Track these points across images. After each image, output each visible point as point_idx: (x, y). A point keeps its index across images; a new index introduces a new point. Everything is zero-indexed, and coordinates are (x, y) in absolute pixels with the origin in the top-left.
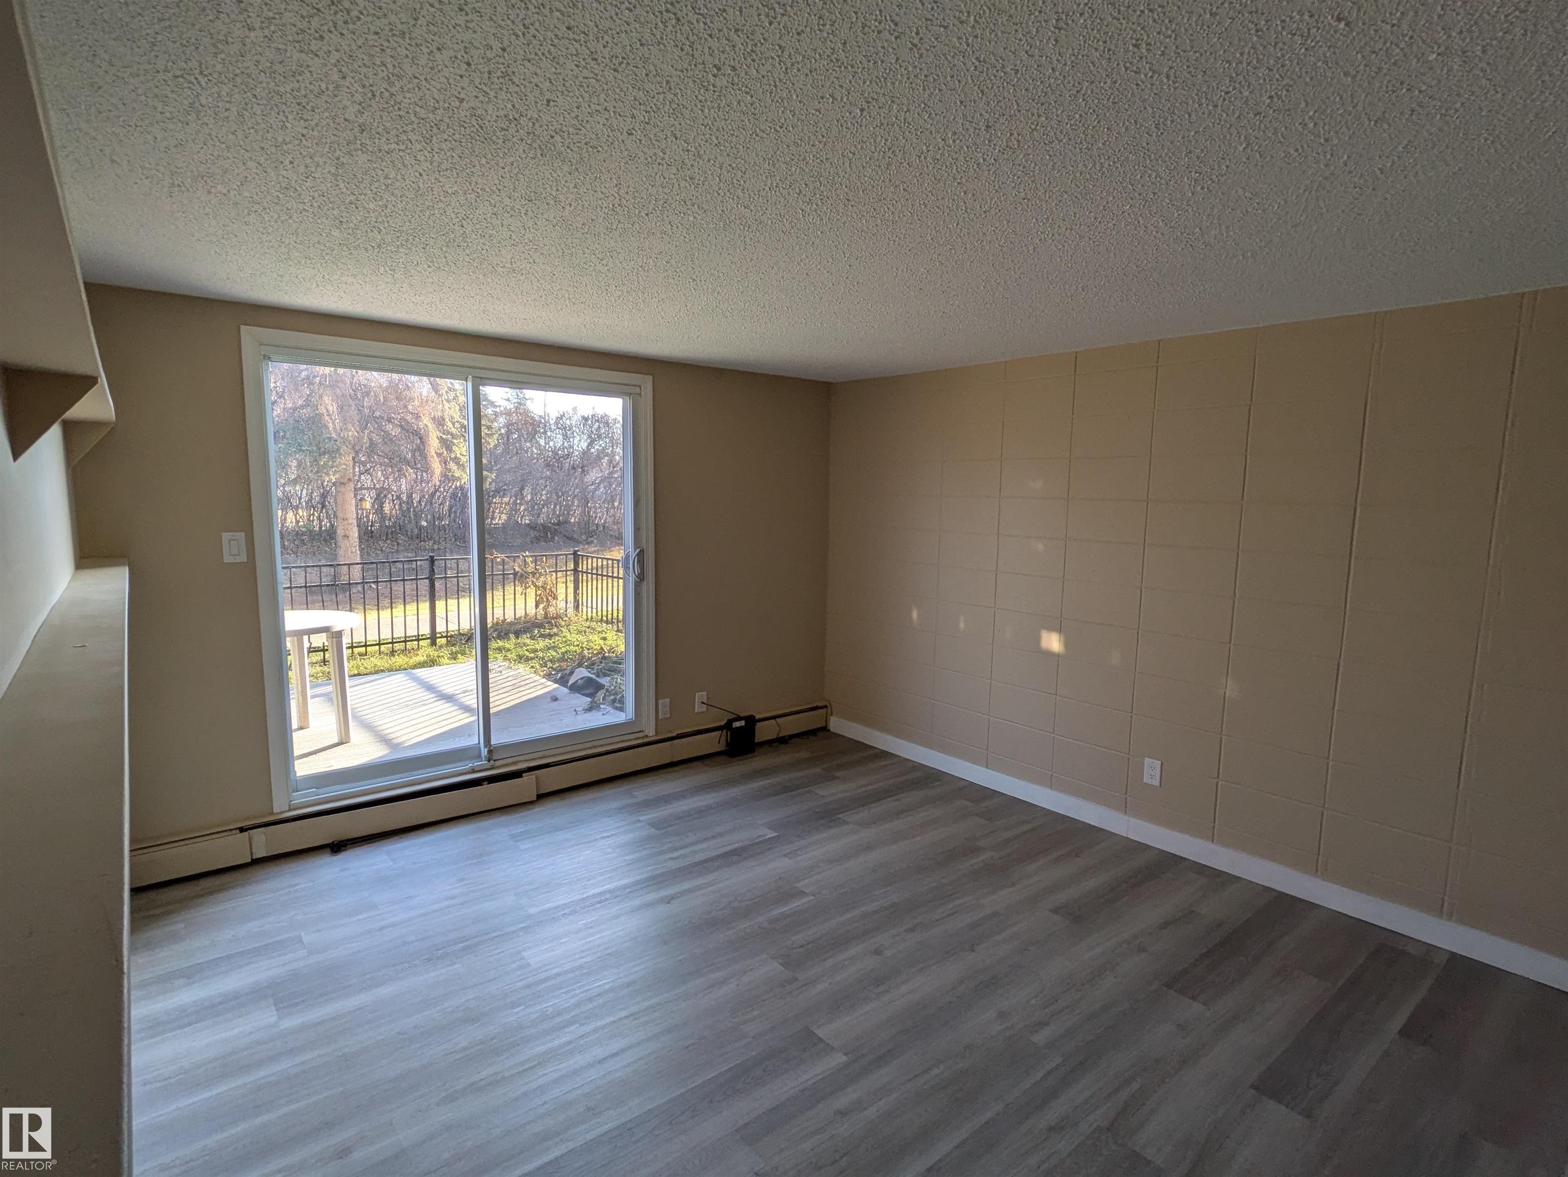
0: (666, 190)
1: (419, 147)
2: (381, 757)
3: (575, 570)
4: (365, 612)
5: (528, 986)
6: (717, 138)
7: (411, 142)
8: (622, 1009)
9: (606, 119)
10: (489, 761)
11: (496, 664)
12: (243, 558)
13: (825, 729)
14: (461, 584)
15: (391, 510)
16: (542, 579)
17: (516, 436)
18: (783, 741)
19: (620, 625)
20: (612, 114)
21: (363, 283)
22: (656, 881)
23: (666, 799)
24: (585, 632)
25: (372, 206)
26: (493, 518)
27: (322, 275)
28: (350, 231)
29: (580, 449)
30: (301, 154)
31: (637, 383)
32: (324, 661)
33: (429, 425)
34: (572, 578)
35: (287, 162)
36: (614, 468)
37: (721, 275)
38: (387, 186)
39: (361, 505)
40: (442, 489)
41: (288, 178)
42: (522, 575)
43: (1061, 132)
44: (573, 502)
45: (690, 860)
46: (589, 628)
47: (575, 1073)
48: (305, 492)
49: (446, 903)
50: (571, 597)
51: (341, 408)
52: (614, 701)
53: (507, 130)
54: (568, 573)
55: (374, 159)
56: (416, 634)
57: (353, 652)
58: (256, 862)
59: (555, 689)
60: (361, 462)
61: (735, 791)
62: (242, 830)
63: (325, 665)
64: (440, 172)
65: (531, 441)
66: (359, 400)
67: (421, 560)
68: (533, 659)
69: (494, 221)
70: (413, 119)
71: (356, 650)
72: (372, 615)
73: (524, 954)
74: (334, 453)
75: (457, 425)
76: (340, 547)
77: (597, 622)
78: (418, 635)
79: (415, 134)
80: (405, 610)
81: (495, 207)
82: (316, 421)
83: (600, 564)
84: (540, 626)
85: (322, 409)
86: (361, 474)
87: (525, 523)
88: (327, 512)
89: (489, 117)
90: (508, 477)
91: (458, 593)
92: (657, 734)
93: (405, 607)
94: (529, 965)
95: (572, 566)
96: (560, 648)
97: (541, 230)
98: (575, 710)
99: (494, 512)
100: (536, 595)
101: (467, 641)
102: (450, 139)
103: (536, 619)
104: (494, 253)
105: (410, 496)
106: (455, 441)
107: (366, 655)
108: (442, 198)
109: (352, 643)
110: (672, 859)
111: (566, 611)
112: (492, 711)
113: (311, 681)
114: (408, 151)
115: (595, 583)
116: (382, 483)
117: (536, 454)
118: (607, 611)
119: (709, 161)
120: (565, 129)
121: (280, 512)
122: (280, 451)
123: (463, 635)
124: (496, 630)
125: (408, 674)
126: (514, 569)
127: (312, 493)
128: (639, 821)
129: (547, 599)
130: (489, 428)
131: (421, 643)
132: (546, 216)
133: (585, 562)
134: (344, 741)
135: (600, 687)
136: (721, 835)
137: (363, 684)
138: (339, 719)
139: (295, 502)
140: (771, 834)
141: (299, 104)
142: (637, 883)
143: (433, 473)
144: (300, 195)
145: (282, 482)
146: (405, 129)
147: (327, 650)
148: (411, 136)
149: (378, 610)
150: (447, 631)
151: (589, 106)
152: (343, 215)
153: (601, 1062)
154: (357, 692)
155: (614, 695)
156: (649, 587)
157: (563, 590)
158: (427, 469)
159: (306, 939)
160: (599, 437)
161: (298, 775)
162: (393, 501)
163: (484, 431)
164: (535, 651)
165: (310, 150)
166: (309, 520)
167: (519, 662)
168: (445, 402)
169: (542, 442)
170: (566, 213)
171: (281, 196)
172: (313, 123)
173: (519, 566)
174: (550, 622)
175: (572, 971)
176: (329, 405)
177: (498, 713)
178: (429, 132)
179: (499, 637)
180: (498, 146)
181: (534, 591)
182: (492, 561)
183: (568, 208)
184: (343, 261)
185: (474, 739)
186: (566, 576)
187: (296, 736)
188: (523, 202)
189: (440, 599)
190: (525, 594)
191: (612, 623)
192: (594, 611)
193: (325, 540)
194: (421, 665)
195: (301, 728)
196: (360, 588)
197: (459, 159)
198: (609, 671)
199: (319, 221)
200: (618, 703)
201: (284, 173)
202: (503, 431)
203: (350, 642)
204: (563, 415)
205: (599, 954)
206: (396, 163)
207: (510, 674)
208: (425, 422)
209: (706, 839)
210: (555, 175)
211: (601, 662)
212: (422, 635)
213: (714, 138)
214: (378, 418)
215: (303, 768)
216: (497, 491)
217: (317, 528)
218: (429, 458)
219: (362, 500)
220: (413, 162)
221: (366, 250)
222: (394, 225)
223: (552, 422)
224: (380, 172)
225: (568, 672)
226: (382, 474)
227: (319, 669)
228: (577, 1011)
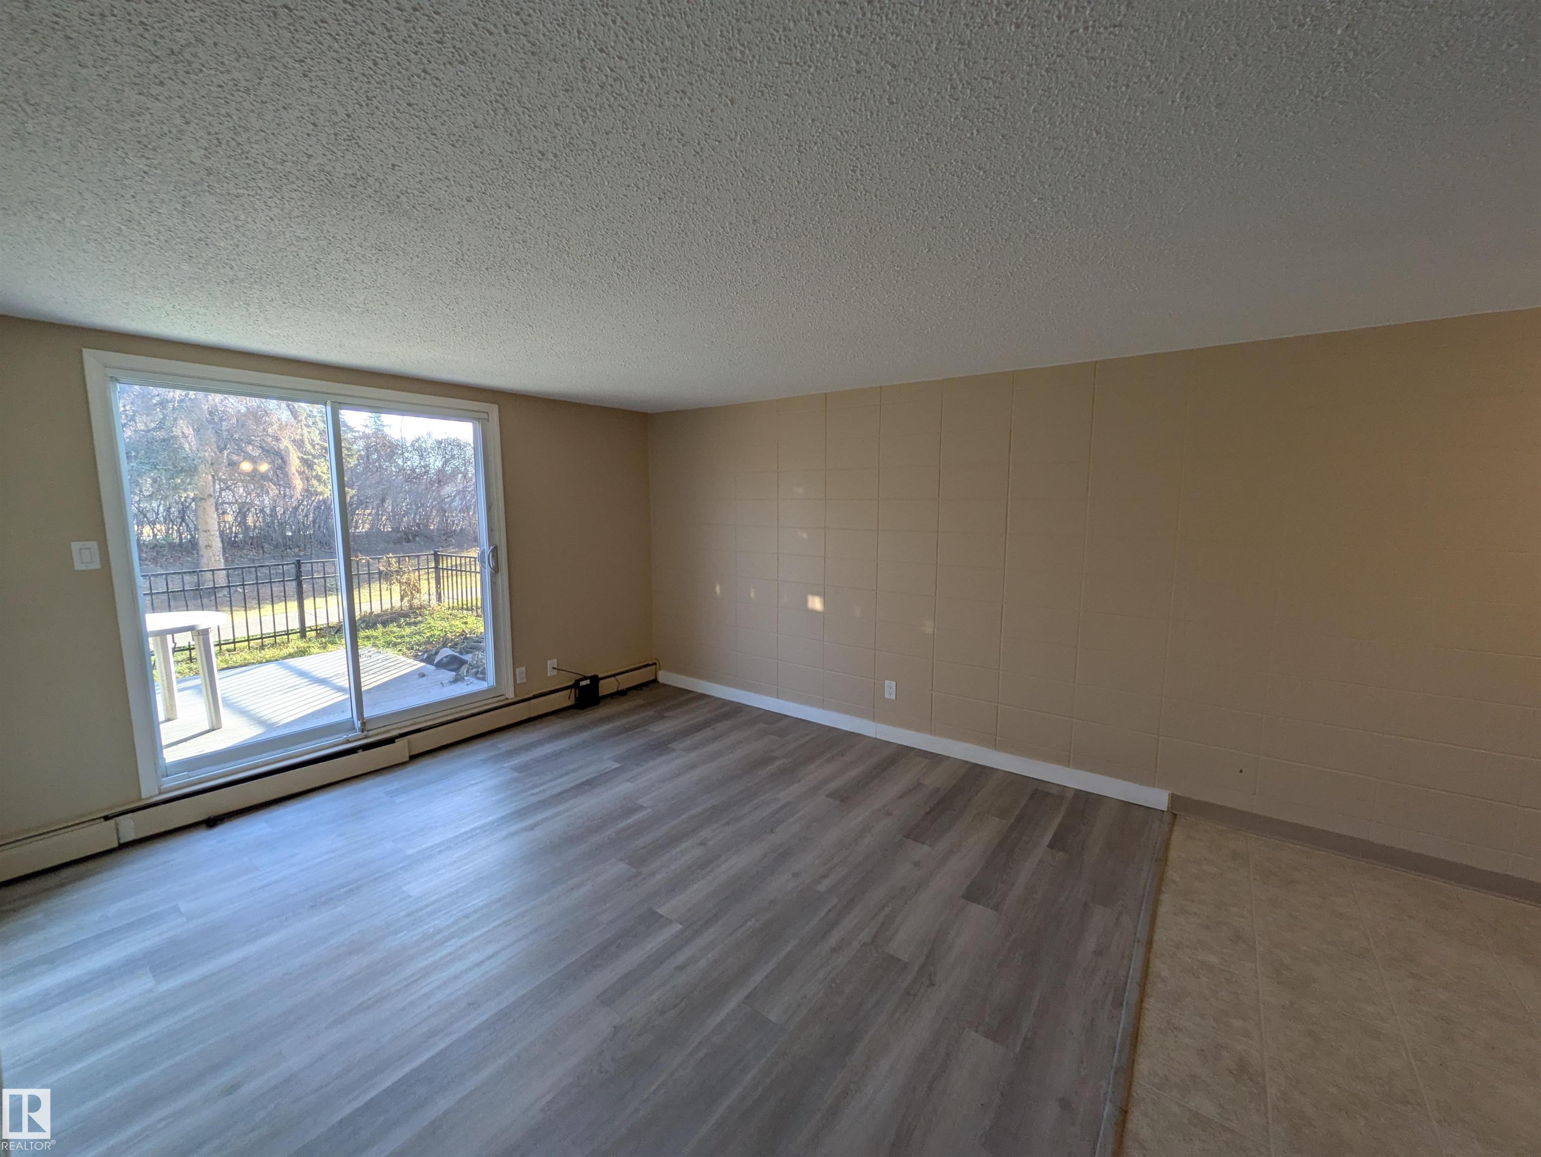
0: (502, 250)
1: (269, 194)
2: (254, 737)
3: (436, 568)
4: (232, 614)
5: (408, 915)
6: (544, 210)
7: (261, 189)
8: (495, 920)
9: (448, 186)
10: (363, 732)
11: (366, 650)
12: (97, 565)
13: (655, 681)
14: (328, 585)
15: (255, 522)
16: (406, 576)
17: (376, 457)
18: (621, 694)
19: (479, 611)
20: (453, 183)
21: (215, 314)
22: (520, 814)
23: (526, 748)
24: (448, 619)
25: (222, 244)
26: (356, 527)
27: (172, 305)
28: (200, 266)
29: (436, 468)
30: (143, 189)
31: (486, 411)
32: (191, 659)
33: (290, 447)
34: (434, 576)
35: (128, 196)
36: (467, 482)
37: (553, 322)
38: (237, 227)
39: (224, 518)
40: (306, 503)
41: (130, 211)
42: (386, 574)
43: (806, 229)
44: (431, 512)
45: (548, 794)
46: (451, 615)
47: (456, 977)
48: (161, 508)
49: (326, 857)
50: (433, 590)
51: (197, 431)
52: (477, 673)
53: (356, 187)
54: (430, 570)
55: (223, 201)
56: (286, 629)
57: (221, 649)
58: (124, 846)
59: (422, 667)
60: (220, 480)
61: (585, 736)
62: (107, 818)
63: (192, 662)
64: (290, 218)
65: (389, 461)
66: (217, 424)
67: (287, 564)
68: (401, 643)
69: (347, 266)
70: (262, 168)
71: (224, 647)
72: (239, 615)
73: (404, 889)
74: (192, 471)
75: (317, 447)
76: (202, 556)
77: (458, 609)
78: (288, 630)
79: (264, 182)
80: (273, 610)
81: (346, 253)
82: (169, 443)
83: (458, 562)
84: (406, 616)
85: (177, 432)
86: (221, 490)
87: (388, 532)
88: (187, 525)
89: (337, 174)
90: (370, 492)
91: (326, 592)
92: (516, 695)
93: (273, 607)
94: (409, 896)
95: (433, 565)
96: (425, 633)
97: (391, 277)
98: (442, 683)
99: (357, 522)
100: (401, 590)
101: (336, 633)
102: (300, 189)
103: (402, 610)
104: (347, 295)
105: (273, 509)
106: (316, 461)
107: (235, 650)
108: (294, 242)
109: (220, 641)
110: (533, 794)
111: (429, 602)
112: (363, 689)
113: (177, 678)
114: (258, 197)
115: (454, 578)
116: (244, 498)
117: (396, 472)
118: (467, 600)
119: (538, 228)
120: (409, 191)
121: (136, 527)
122: (132, 470)
123: (332, 627)
124: (363, 622)
125: (279, 664)
126: (379, 569)
127: (170, 508)
128: (504, 767)
129: (411, 593)
130: (349, 449)
131: (291, 637)
132: (395, 265)
133: (445, 562)
134: (216, 728)
135: (463, 662)
136: (574, 771)
137: (232, 675)
138: (210, 708)
139: (151, 516)
140: (617, 765)
141: (139, 142)
142: (503, 818)
143: (295, 488)
144: (144, 228)
145: (137, 498)
146: (253, 177)
147: (194, 649)
148: (261, 183)
149: (246, 610)
150: (316, 626)
151: (431, 173)
152: (192, 250)
153: (479, 964)
154: (225, 684)
155: (475, 668)
156: (503, 579)
157: (426, 587)
158: (289, 485)
159: (183, 906)
160: (453, 457)
161: (167, 761)
162: (257, 514)
163: (345, 452)
164: (403, 637)
165: (154, 187)
166: (167, 533)
167: (387, 647)
168: (304, 427)
169: (400, 462)
170: (414, 263)
171: (123, 227)
172: (156, 162)
173: (383, 566)
174: (415, 612)
175: (449, 895)
176: (184, 429)
177: (369, 691)
178: (279, 182)
179: (368, 627)
180: (348, 201)
181: (399, 587)
182: (357, 562)
183: (416, 259)
184: (194, 293)
185: (348, 714)
186: (428, 573)
187: (164, 728)
188: (374, 252)
189: (308, 597)
190: (391, 589)
191: (472, 610)
192: (455, 601)
193: (188, 552)
194: (291, 656)
195: (168, 720)
196: (225, 592)
197: (309, 208)
198: (471, 648)
199: (166, 254)
200: (480, 674)
201: (127, 206)
202: (363, 453)
203: (218, 640)
204: (419, 439)
205: (473, 879)
206: (246, 206)
207: (379, 657)
208: (285, 444)
209: (562, 776)
210: (402, 230)
211: (464, 642)
212: (292, 630)
213: (542, 210)
214: (237, 440)
215: (171, 756)
216: (361, 503)
217: (177, 541)
218: (290, 475)
219: (224, 513)
220: (264, 207)
221: (218, 284)
222: (246, 263)
223: (408, 445)
224: (229, 214)
225: (433, 652)
226: (244, 490)
227: (185, 666)
228: (456, 927)
